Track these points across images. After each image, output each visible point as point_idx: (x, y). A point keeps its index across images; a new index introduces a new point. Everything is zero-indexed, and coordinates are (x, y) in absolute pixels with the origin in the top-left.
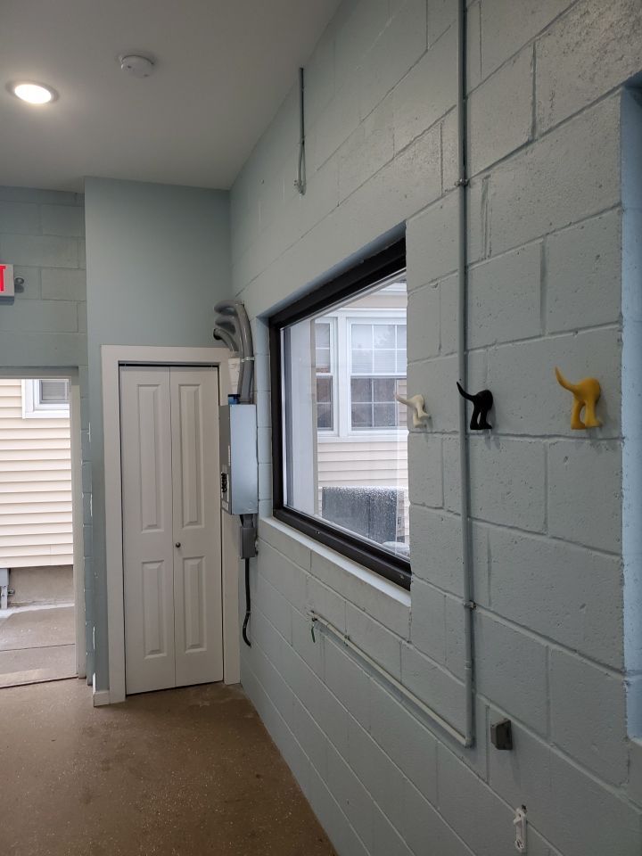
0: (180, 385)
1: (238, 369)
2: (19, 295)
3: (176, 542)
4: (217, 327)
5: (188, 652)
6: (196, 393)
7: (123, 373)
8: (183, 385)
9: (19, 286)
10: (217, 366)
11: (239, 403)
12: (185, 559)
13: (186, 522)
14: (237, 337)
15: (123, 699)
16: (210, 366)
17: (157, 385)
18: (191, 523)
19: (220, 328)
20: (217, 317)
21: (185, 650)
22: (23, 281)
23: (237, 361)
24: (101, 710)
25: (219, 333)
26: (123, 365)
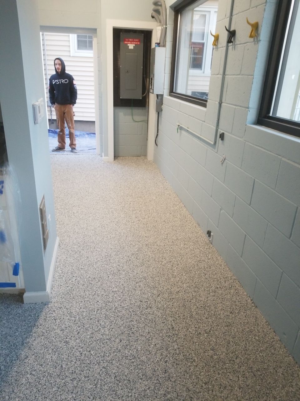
1: (160, 32)
4: (153, 12)
11: (159, 46)
14: (161, 17)
20: (153, 7)
23: (160, 28)
25: (154, 15)
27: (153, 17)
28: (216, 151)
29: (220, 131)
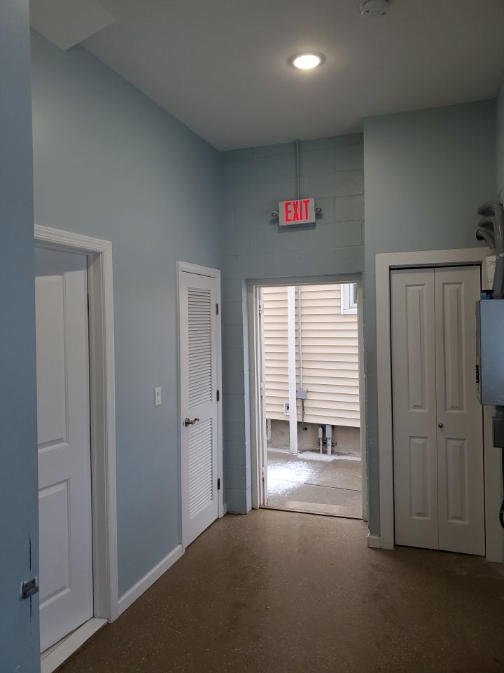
0: (444, 284)
1: (493, 266)
2: (319, 221)
3: (440, 422)
4: (480, 228)
5: (449, 521)
6: (458, 291)
7: (393, 276)
8: (447, 284)
9: (318, 215)
10: (480, 264)
11: (491, 298)
12: (447, 439)
13: (448, 407)
14: (495, 236)
15: (391, 547)
16: (472, 265)
17: (423, 285)
18: (453, 408)
19: (482, 229)
20: (480, 218)
21: (448, 519)
22: (321, 209)
23: (494, 258)
24: (373, 551)
25: (481, 233)
26: (394, 269)
27: (480, 238)
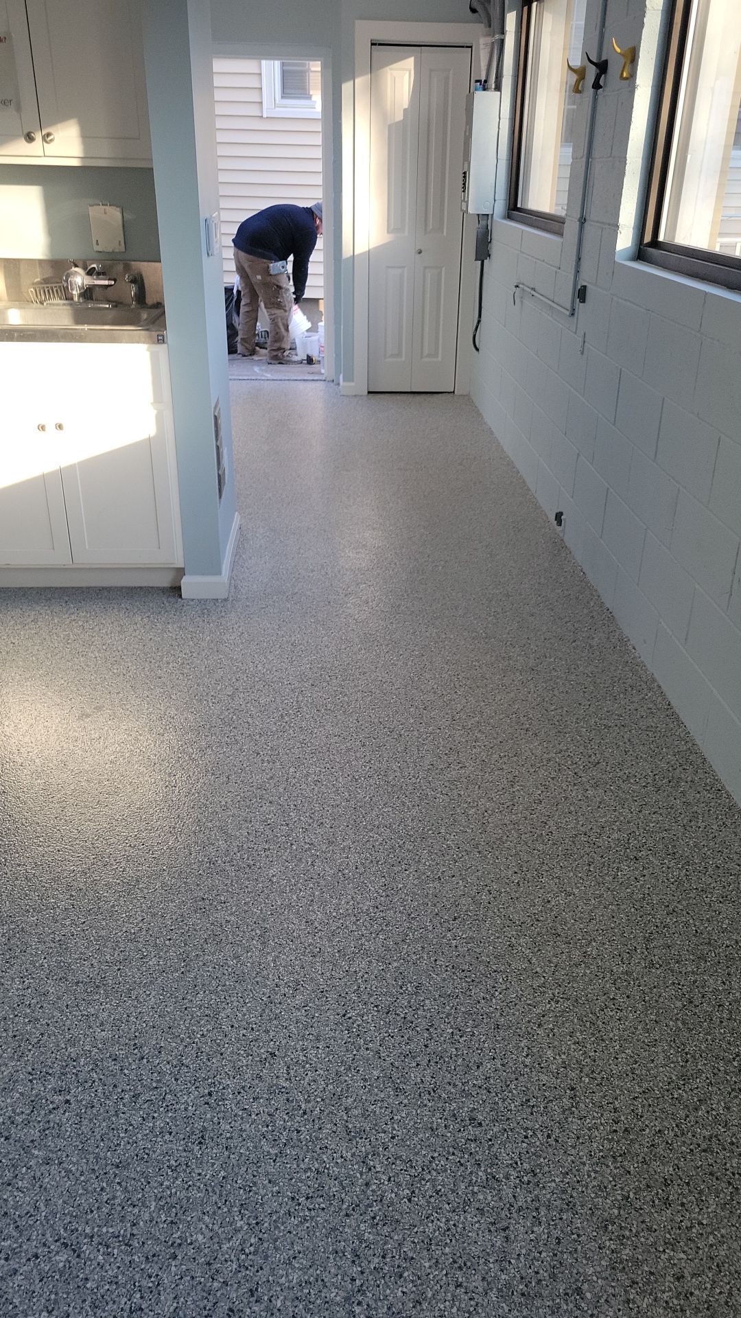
0: (431, 70)
1: (488, 49)
3: (418, 249)
6: (447, 80)
7: (374, 54)
8: (434, 70)
10: (471, 47)
11: (485, 89)
12: (425, 268)
13: (428, 230)
14: (490, 7)
15: (365, 394)
16: (464, 47)
21: (422, 357)
23: (489, 40)
25: (476, 4)
26: (375, 44)
27: (473, 11)
28: (574, 331)
29: (581, 283)
